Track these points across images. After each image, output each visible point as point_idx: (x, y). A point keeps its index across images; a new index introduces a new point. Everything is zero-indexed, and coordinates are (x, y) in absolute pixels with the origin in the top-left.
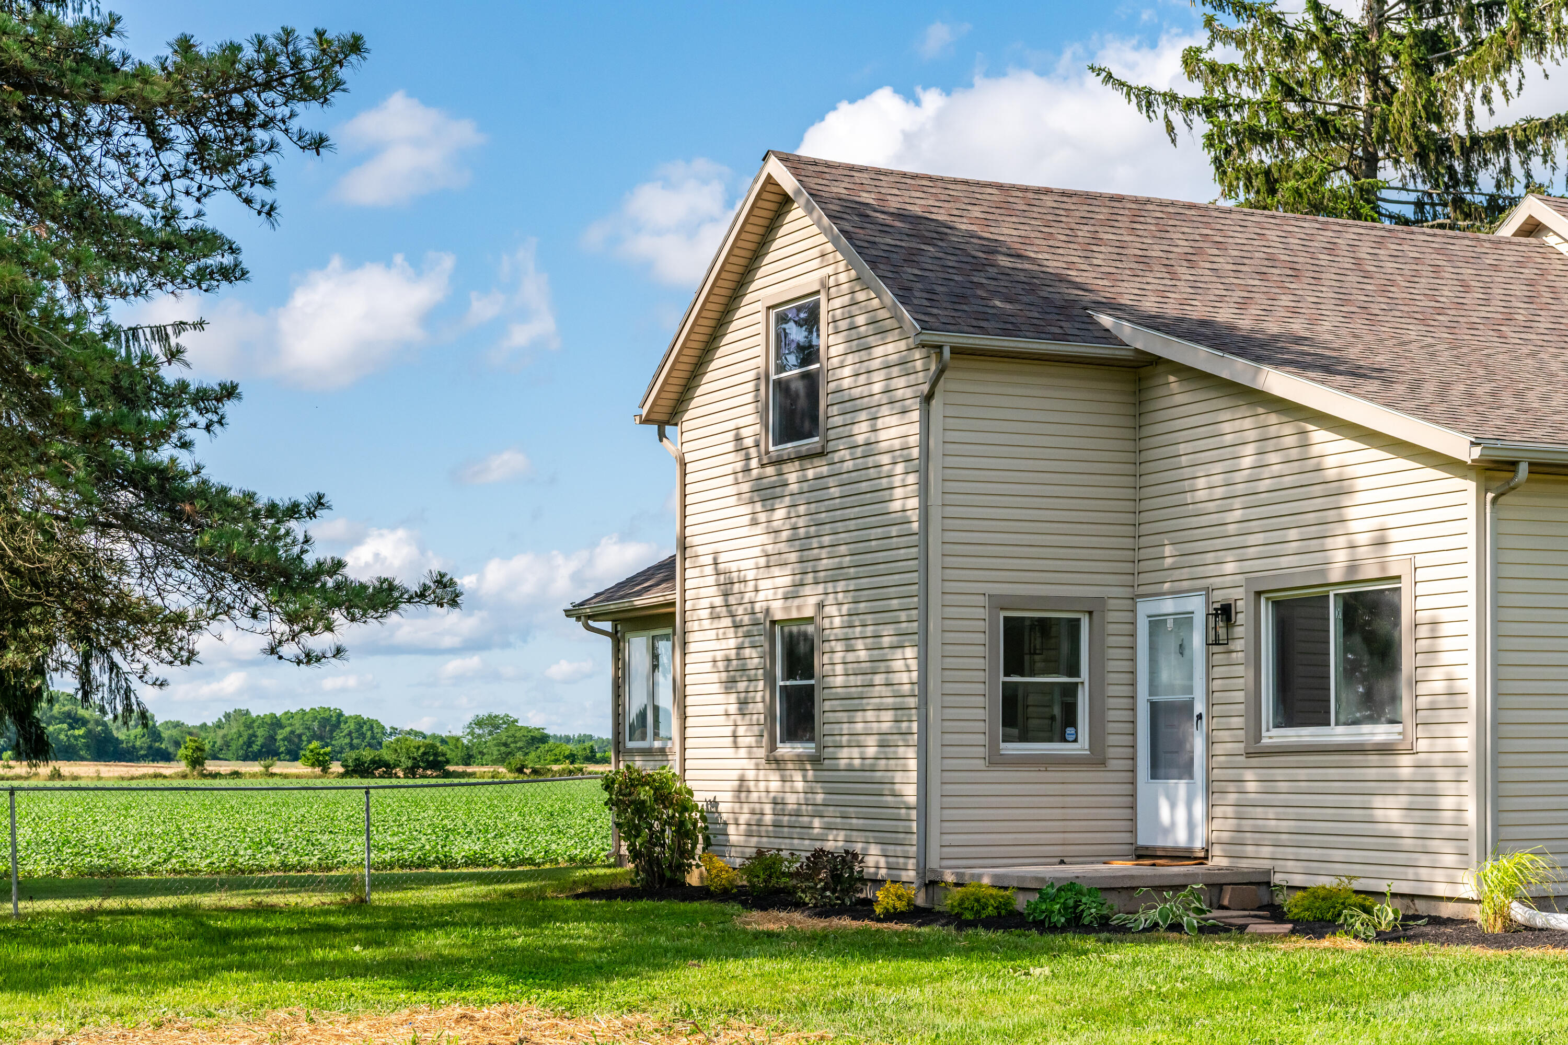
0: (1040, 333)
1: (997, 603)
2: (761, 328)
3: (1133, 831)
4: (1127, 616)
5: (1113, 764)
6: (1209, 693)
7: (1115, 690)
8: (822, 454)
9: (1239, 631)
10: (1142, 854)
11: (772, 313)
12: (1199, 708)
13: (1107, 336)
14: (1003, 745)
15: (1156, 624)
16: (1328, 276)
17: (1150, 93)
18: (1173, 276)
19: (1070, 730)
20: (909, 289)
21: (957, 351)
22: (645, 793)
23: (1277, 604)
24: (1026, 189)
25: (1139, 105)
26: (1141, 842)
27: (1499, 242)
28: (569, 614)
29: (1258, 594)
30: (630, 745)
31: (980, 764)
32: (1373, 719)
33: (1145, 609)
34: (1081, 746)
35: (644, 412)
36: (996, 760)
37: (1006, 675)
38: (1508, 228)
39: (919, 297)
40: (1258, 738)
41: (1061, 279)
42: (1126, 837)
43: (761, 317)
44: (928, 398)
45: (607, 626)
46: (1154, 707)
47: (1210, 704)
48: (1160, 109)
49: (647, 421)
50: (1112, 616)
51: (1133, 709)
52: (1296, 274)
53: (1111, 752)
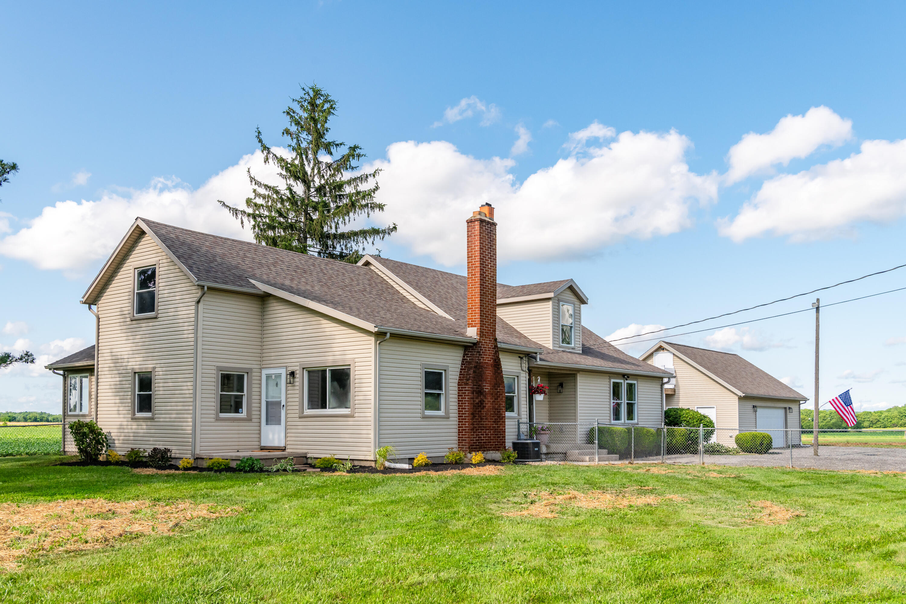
0: (234, 284)
1: (219, 369)
2: (132, 275)
3: (260, 441)
4: (258, 374)
5: (254, 420)
6: (287, 398)
7: (255, 397)
8: (156, 318)
9: (297, 380)
10: (263, 449)
11: (136, 270)
12: (283, 403)
13: (254, 286)
14: (220, 414)
15: (268, 377)
16: (314, 273)
17: (237, 210)
18: (270, 270)
19: (240, 410)
20: (192, 267)
21: (209, 288)
22: (86, 430)
23: (309, 372)
24: (222, 238)
25: (233, 214)
26: (262, 445)
27: (358, 267)
28: (46, 367)
29: (304, 368)
30: (70, 413)
31: (213, 420)
32: (341, 407)
33: (265, 372)
34: (243, 414)
35: (84, 300)
36: (218, 419)
37: (221, 392)
38: (360, 264)
39: (195, 270)
40: (303, 412)
41: (237, 267)
42: (257, 443)
43: (132, 271)
44: (198, 302)
45: (61, 372)
46: (267, 403)
47: (287, 402)
48: (240, 216)
49: (85, 303)
50: (254, 374)
51: (260, 403)
52: (305, 272)
53: (254, 417)
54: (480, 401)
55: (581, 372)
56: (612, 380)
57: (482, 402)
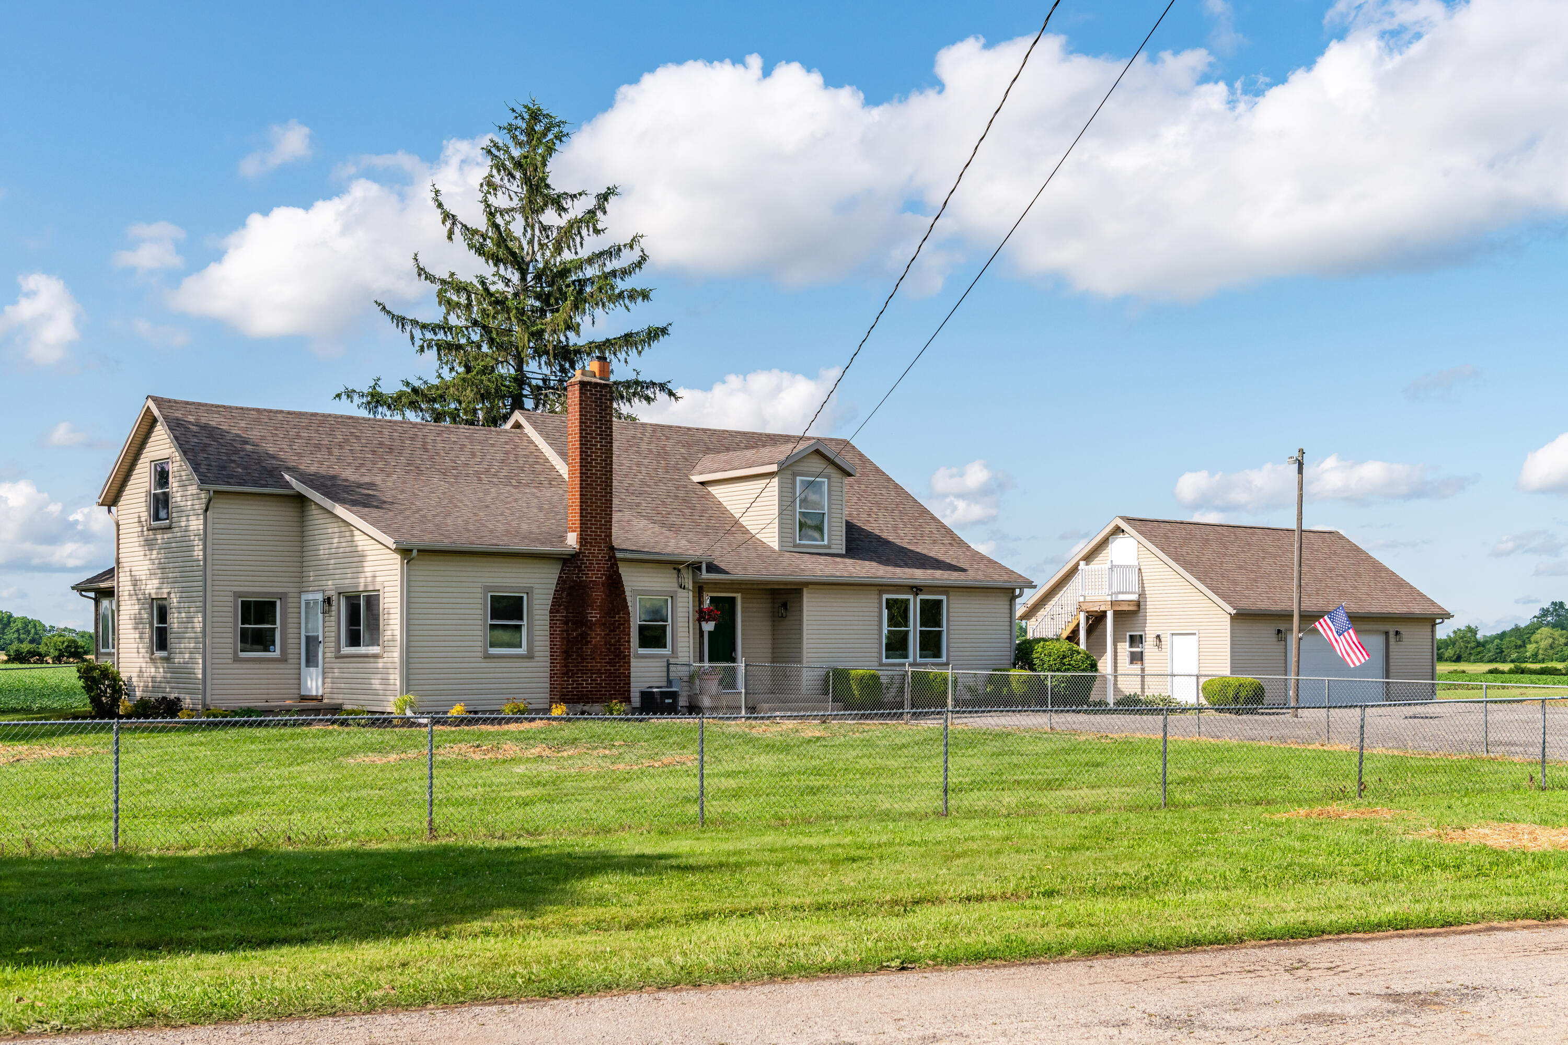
0: (255, 484)
1: (237, 595)
2: (148, 469)
3: (299, 689)
4: (296, 600)
5: (290, 661)
6: (324, 632)
7: (292, 630)
8: (170, 528)
9: (333, 608)
10: (304, 698)
11: (153, 464)
12: (321, 639)
14: (240, 653)
15: (307, 603)
17: (404, 319)
19: (272, 647)
20: (199, 464)
21: (217, 492)
23: (347, 598)
25: (398, 326)
26: (303, 693)
27: (503, 430)
28: (73, 588)
29: (340, 593)
30: (103, 651)
31: (230, 661)
32: (372, 645)
33: (305, 597)
34: (277, 654)
35: (100, 501)
36: (237, 659)
37: (242, 624)
39: (203, 469)
40: (339, 651)
41: (274, 457)
42: (296, 691)
43: (148, 464)
44: (206, 510)
45: (92, 595)
46: (308, 638)
47: (324, 637)
49: (102, 504)
50: (290, 600)
51: (300, 638)
52: (391, 450)
53: (290, 656)
54: (581, 635)
55: (810, 586)
56: (885, 597)
57: (584, 636)
